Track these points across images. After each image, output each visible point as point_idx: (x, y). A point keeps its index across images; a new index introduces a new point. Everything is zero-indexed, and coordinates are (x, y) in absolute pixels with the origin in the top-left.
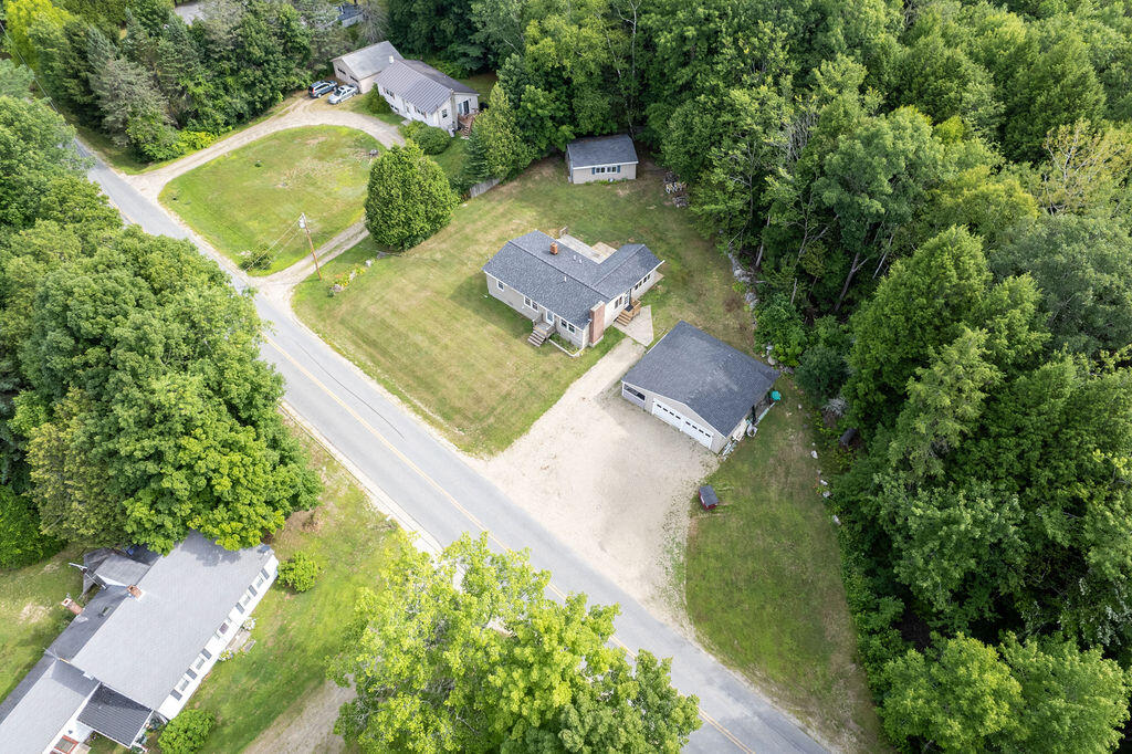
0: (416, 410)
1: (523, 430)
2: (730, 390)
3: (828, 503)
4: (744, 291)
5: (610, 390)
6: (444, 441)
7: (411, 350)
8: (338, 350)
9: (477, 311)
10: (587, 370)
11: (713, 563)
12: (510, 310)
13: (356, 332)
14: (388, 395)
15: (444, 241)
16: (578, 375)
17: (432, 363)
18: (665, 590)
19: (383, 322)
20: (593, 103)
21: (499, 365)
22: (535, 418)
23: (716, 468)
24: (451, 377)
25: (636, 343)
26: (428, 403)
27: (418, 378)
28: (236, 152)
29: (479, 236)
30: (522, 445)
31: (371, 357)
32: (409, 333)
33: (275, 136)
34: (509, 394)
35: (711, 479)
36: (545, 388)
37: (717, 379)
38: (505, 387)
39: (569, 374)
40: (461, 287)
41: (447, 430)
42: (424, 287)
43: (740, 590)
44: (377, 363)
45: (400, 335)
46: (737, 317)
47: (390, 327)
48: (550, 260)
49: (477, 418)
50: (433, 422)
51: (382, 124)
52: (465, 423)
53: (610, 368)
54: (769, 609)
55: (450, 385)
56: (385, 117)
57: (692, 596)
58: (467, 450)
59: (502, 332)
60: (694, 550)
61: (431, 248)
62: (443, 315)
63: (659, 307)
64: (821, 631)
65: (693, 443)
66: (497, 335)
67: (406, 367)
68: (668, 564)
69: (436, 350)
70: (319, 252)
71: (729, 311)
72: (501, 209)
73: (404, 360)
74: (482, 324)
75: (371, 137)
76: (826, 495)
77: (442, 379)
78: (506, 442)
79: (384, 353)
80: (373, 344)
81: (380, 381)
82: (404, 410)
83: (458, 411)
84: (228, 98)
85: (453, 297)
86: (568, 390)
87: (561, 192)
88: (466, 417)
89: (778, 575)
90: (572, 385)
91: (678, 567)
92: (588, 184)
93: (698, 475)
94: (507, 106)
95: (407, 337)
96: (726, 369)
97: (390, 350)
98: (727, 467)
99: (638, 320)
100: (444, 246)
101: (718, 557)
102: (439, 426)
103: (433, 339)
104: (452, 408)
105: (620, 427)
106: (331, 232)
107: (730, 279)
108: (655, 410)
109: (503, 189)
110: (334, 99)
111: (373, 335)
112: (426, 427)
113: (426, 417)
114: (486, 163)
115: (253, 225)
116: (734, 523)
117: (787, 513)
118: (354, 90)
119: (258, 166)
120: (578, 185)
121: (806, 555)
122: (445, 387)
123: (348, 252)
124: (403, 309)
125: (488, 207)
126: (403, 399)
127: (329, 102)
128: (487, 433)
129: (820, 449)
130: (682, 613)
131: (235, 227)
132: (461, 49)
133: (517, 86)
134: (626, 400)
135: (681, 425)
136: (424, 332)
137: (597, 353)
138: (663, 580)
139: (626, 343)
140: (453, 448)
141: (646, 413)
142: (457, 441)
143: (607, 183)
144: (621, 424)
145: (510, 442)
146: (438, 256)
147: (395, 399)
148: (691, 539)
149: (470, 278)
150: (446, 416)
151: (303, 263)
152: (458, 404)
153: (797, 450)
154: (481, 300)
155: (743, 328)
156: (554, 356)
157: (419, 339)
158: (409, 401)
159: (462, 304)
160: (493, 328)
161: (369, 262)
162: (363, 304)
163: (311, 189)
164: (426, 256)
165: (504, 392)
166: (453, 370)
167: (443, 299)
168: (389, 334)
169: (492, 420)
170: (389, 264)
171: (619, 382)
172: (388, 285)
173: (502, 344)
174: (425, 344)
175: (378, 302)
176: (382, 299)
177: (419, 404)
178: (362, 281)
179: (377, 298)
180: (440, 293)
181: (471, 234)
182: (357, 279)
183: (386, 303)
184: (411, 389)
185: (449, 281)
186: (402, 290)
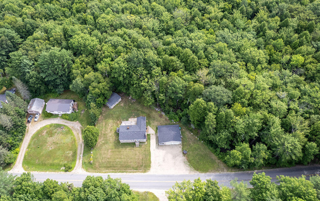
0: (130, 172)
1: (150, 162)
2: (176, 133)
3: (200, 140)
4: (161, 113)
5: (156, 146)
6: (140, 174)
7: (119, 163)
8: (105, 173)
9: (122, 148)
10: (150, 145)
11: (193, 161)
12: (127, 143)
13: (104, 167)
14: (123, 173)
15: (101, 138)
16: (150, 147)
17: (125, 162)
18: (190, 170)
19: (108, 162)
22: (150, 159)
23: (182, 147)
24: (131, 162)
25: (153, 134)
26: (131, 170)
27: (125, 167)
28: (28, 148)
29: (106, 132)
30: (152, 164)
31: (113, 169)
33: (33, 138)
34: (142, 158)
35: (183, 149)
36: (147, 153)
37: (173, 133)
38: (141, 158)
39: (148, 147)
40: (114, 145)
41: (139, 172)
42: (108, 150)
43: (199, 162)
44: (115, 170)
45: (114, 162)
46: (163, 118)
47: (110, 162)
48: (129, 130)
49: (141, 166)
50: (135, 172)
51: (55, 119)
52: (140, 168)
53: (153, 141)
54: (204, 161)
55: (132, 164)
56: (54, 117)
57: (194, 168)
58: (145, 172)
59: (130, 148)
60: (189, 161)
61: (100, 141)
62: (117, 153)
63: (150, 125)
64: (212, 159)
65: (176, 145)
66: (130, 149)
67: (121, 166)
68: (188, 166)
69: (123, 160)
70: (78, 157)
71: (161, 118)
72: (104, 124)
73: (119, 165)
74: (126, 149)
75: (57, 124)
76: (198, 139)
77: (129, 164)
78: (150, 166)
79: (114, 167)
80: (111, 167)
81: (119, 172)
82: (128, 174)
83: (137, 167)
84: (17, 138)
85: (115, 148)
86: (151, 150)
87: (111, 112)
88: (140, 167)
89: (202, 156)
90: (150, 149)
91: (189, 165)
92: (114, 107)
93: (180, 149)
95: (116, 161)
96: (173, 130)
97: (115, 165)
98: (183, 145)
99: (149, 130)
100: (102, 139)
101: (193, 159)
102: (137, 172)
103: (120, 158)
106: (76, 151)
107: (157, 112)
108: (167, 144)
110: (36, 120)
111: (109, 165)
112: (135, 174)
113: (133, 172)
115: (56, 161)
116: (191, 153)
117: (196, 146)
118: (39, 114)
119: (38, 148)
121: (202, 150)
123: (84, 153)
124: (109, 157)
125: (101, 124)
126: (126, 172)
127: (35, 121)
128: (145, 167)
129: (192, 132)
130: (195, 171)
131: (52, 165)
134: (161, 146)
135: (173, 144)
136: (118, 158)
137: (149, 140)
138: (189, 168)
139: (151, 135)
140: (143, 174)
141: (166, 145)
142: (142, 172)
143: (117, 104)
144: (163, 150)
146: (103, 142)
147: (125, 173)
148: (187, 160)
149: (114, 142)
150: (137, 169)
151: (77, 162)
152: (136, 166)
153: (189, 135)
154: (121, 145)
155: (166, 120)
156: (143, 146)
157: (118, 160)
158: (128, 172)
159: (118, 148)
160: (128, 149)
161: (92, 152)
162: (101, 161)
163: (58, 145)
164: (101, 143)
165: (141, 159)
166: (129, 161)
167: (114, 150)
168: (112, 163)
169: (144, 164)
170: (96, 150)
171: (157, 143)
172: (101, 154)
173: (133, 151)
174: (120, 160)
175: (103, 159)
176: (103, 158)
177: (130, 171)
178: (94, 157)
179: (102, 158)
180: (112, 149)
181: (104, 133)
182: (93, 157)
183: (105, 158)
184: (126, 169)
185: (111, 145)
186: (104, 154)
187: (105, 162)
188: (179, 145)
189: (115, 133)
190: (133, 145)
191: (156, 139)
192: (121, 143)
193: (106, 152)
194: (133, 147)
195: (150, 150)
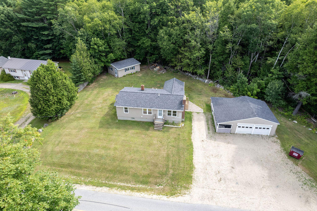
0: (123, 188)
1: (191, 167)
4: (214, 86)
5: (209, 133)
6: (155, 196)
7: (96, 158)
9: (119, 128)
10: (191, 129)
12: (134, 122)
14: (99, 189)
15: (77, 109)
16: (190, 133)
17: (114, 159)
19: (68, 152)
20: (120, 43)
21: (150, 145)
22: (192, 160)
23: (279, 141)
25: (198, 113)
26: (127, 181)
27: (110, 171)
29: (93, 103)
30: (197, 174)
31: (72, 173)
32: (89, 151)
34: (168, 155)
38: (164, 153)
39: (186, 134)
40: (101, 122)
41: (151, 190)
42: (81, 129)
44: (78, 175)
45: (84, 154)
46: (221, 93)
47: (74, 153)
49: (162, 175)
50: (139, 190)
52: (158, 180)
55: (133, 165)
56: (13, 82)
58: (172, 194)
59: (138, 131)
61: (72, 114)
62: (102, 136)
65: (262, 136)
66: (137, 133)
67: (99, 168)
69: (112, 152)
71: (216, 92)
72: (95, 92)
73: (95, 165)
74: (126, 132)
75: (9, 89)
77: (126, 165)
78: (189, 178)
80: (69, 166)
81: (86, 184)
82: (114, 191)
83: (149, 176)
85: (100, 127)
86: (193, 141)
88: (156, 177)
90: (192, 138)
92: (124, 76)
94: (86, 48)
95: (89, 154)
97: (83, 164)
98: (281, 139)
100: (79, 111)
102: (144, 190)
103: (104, 148)
104: (144, 176)
105: (229, 145)
107: (206, 84)
108: (238, 130)
109: (91, 86)
111: (66, 161)
112: (136, 194)
113: (132, 189)
114: (82, 74)
116: (312, 158)
120: (121, 77)
122: (132, 168)
124: (76, 141)
125: (88, 93)
126: (111, 186)
128: (174, 178)
132: (41, 52)
133: (87, 40)
134: (220, 133)
135: (253, 131)
136: (97, 147)
139: (194, 114)
140: (165, 198)
141: (233, 134)
142: (162, 192)
143: (131, 74)
144: (228, 143)
145: (191, 177)
146: (78, 115)
147: (105, 189)
148: (311, 175)
149: (103, 117)
150: (146, 183)
152: (146, 173)
154: (117, 123)
156: (172, 130)
157: (96, 151)
158: (114, 186)
159: (108, 128)
161: (40, 130)
164: (72, 117)
165: (165, 155)
166: (129, 157)
167: (96, 130)
168: (76, 157)
169: (171, 171)
170: (53, 127)
171: (209, 128)
172: (59, 135)
173: (143, 136)
174: (103, 152)
176: (59, 142)
177: (122, 184)
179: (57, 143)
180: (92, 128)
181: (89, 103)
183: (64, 143)
184: (111, 179)
185: (93, 122)
186: (70, 134)
188: (270, 136)
190: (147, 126)
191: (207, 121)
192: (119, 120)
193: (74, 131)
194: (148, 130)
195: (190, 139)
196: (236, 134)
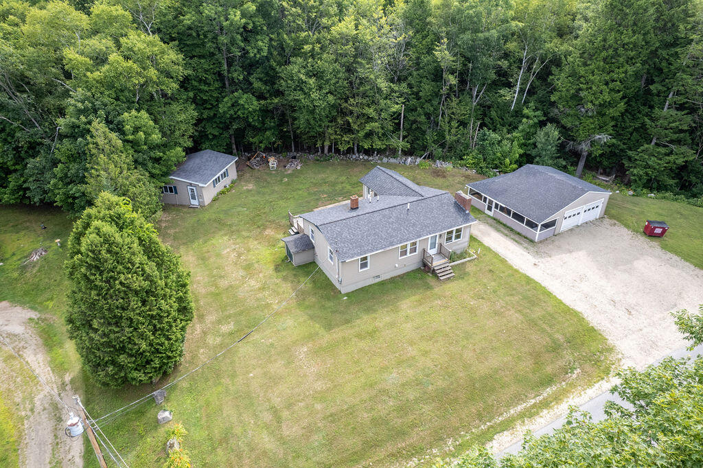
4: (431, 165)
5: (526, 248)
6: (591, 392)
7: (411, 395)
9: (370, 310)
12: (382, 284)
16: (503, 261)
17: (448, 373)
19: (332, 418)
22: (560, 302)
24: (481, 357)
26: (517, 399)
29: (223, 283)
32: (377, 388)
34: (523, 314)
35: (626, 226)
36: (517, 287)
38: (513, 315)
39: (499, 265)
40: (312, 316)
41: (572, 385)
42: (287, 352)
44: (415, 451)
45: (374, 401)
46: (453, 176)
48: (367, 210)
49: (556, 350)
50: (556, 399)
52: (561, 364)
55: (494, 363)
58: (606, 372)
62: (362, 345)
66: (420, 303)
69: (427, 364)
71: (444, 177)
73: (427, 408)
77: (482, 369)
79: (401, 433)
80: (372, 446)
83: (539, 366)
85: (327, 328)
86: (522, 271)
87: (210, 215)
88: (552, 361)
90: (515, 267)
92: (215, 199)
95: (385, 392)
103: (400, 362)
111: (350, 443)
112: (564, 409)
113: (546, 404)
120: (209, 204)
126: (507, 426)
128: (576, 345)
134: (541, 242)
135: (580, 220)
136: (384, 369)
137: (475, 243)
140: (605, 384)
141: (559, 235)
142: (590, 379)
143: (228, 190)
144: (569, 251)
145: (593, 329)
147: (504, 438)
150: (548, 381)
152: (528, 363)
154: (351, 303)
156: (469, 268)
157: (394, 378)
159: (347, 321)
161: (164, 416)
166: (469, 355)
167: (326, 338)
168: (365, 418)
169: (560, 337)
170: (190, 390)
172: (245, 399)
173: (437, 303)
174: (409, 373)
175: (279, 420)
176: (275, 412)
177: (519, 408)
178: (199, 435)
179: (267, 417)
180: (311, 337)
181: (213, 289)
182: (187, 443)
183: (289, 406)
184: (489, 412)
187: (310, 430)
188: (602, 218)
189: (277, 269)
190: (418, 282)
193: (277, 367)
194: (429, 287)
196: (562, 233)
